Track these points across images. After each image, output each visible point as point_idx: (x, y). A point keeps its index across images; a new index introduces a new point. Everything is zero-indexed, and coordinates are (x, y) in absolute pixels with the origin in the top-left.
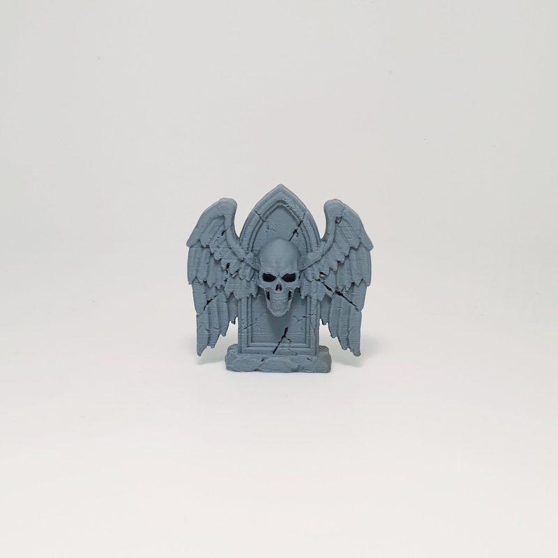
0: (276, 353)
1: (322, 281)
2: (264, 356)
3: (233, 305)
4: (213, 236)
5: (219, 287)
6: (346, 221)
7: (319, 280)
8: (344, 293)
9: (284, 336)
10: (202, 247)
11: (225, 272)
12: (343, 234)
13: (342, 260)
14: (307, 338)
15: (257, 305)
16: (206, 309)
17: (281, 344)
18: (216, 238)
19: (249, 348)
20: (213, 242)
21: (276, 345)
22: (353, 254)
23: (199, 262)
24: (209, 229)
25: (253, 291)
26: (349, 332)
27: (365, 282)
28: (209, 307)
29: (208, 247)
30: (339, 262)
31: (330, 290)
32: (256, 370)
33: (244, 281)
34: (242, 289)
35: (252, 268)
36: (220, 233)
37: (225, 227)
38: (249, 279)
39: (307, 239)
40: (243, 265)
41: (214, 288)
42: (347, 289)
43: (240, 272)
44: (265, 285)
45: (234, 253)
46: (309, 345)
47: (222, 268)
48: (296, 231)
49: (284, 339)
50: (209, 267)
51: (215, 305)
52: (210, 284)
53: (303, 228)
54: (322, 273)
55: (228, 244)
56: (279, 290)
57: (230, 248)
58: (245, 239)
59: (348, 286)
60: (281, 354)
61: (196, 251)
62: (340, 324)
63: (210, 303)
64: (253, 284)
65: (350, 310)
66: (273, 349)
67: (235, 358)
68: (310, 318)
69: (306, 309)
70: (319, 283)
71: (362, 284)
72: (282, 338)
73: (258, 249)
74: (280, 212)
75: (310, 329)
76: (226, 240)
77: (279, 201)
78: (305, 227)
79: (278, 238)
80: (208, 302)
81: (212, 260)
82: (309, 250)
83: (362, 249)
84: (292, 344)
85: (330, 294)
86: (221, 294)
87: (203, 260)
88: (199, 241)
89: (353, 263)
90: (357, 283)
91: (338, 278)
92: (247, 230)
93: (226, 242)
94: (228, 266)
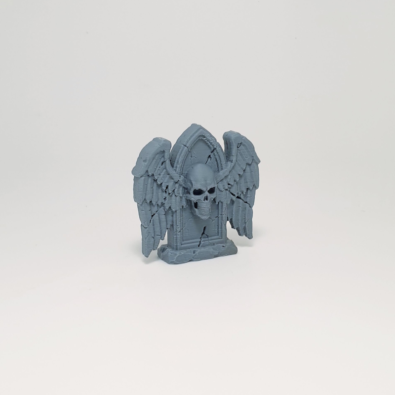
0: (200, 246)
1: (229, 190)
2: (194, 249)
3: (170, 218)
4: (157, 167)
5: (160, 204)
6: (244, 145)
7: (227, 190)
8: (242, 197)
9: (203, 233)
10: (148, 176)
11: (165, 193)
12: (241, 155)
13: (241, 173)
14: (220, 232)
15: (187, 214)
16: (151, 221)
17: (203, 239)
18: (158, 168)
19: (183, 246)
20: (156, 171)
21: (199, 240)
22: (248, 169)
23: (147, 187)
24: (154, 162)
25: (184, 203)
26: (246, 223)
27: (256, 186)
28: (153, 220)
29: (153, 175)
30: (239, 175)
31: (234, 195)
32: (190, 261)
33: (178, 198)
34: (176, 203)
35: (183, 187)
36: (160, 163)
37: (164, 158)
38: (181, 195)
39: (219, 162)
40: (177, 185)
41: (156, 205)
42: (244, 193)
43: (176, 191)
44: (194, 198)
45: (172, 178)
46: (222, 236)
47: (162, 190)
48: (209, 156)
49: (204, 235)
50: (153, 190)
51: (157, 218)
52: (154, 203)
53: (216, 154)
54: (229, 184)
55: (167, 171)
56: (206, 200)
57: (168, 174)
58: (178, 166)
59: (245, 191)
60: (203, 246)
61: (144, 180)
62: (240, 218)
63: (154, 217)
64: (184, 198)
65: (246, 208)
66: (198, 243)
67: (176, 255)
68: (222, 217)
69: (218, 211)
70: (227, 192)
71: (254, 188)
72: (202, 235)
73: (186, 172)
74: (201, 145)
75: (222, 225)
76: (165, 168)
77: (200, 136)
78: (218, 153)
79: (198, 163)
80: (152, 216)
81: (155, 184)
82: (220, 169)
83: (254, 164)
84: (210, 238)
85: (234, 198)
86: (161, 209)
87: (149, 185)
88: (147, 171)
89: (248, 174)
90: (251, 188)
91: (238, 186)
92: (180, 159)
93: (165, 170)
94: (167, 187)
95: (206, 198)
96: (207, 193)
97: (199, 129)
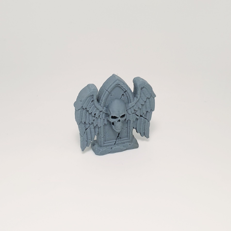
0: (116, 144)
1: (135, 113)
2: (111, 147)
3: (97, 129)
4: (88, 104)
5: (91, 123)
6: (145, 88)
7: (134, 113)
8: (143, 116)
9: (118, 136)
10: (83, 109)
11: (94, 117)
12: (144, 93)
14: (128, 136)
15: (107, 127)
16: (85, 133)
17: (117, 140)
18: (89, 104)
19: (105, 145)
20: (88, 106)
21: (115, 141)
22: (148, 101)
23: (82, 115)
24: (86, 101)
25: (106, 122)
26: (145, 130)
27: (152, 109)
28: (87, 132)
29: (86, 108)
30: (142, 104)
31: (138, 116)
32: (109, 153)
33: (102, 120)
34: (100, 122)
35: (106, 114)
36: (91, 101)
37: (93, 99)
38: (104, 118)
39: (129, 98)
40: (101, 113)
41: (89, 124)
42: (145, 114)
43: (100, 116)
44: (112, 120)
45: (98, 109)
46: (129, 138)
47: (92, 116)
48: (123, 94)
49: (118, 137)
50: (86, 116)
51: (89, 131)
52: (87, 123)
53: (127, 94)
54: (134, 110)
55: (95, 106)
57: (96, 107)
58: (102, 103)
59: (145, 113)
60: (117, 144)
61: (81, 111)
62: (141, 128)
63: (87, 130)
64: (106, 120)
65: (145, 122)
66: (114, 143)
68: (130, 128)
69: (128, 125)
70: (134, 114)
71: (151, 111)
72: (117, 137)
74: (117, 88)
75: (129, 132)
76: (94, 104)
77: (117, 84)
79: (116, 99)
80: (86, 129)
81: (88, 113)
82: (129, 102)
83: (152, 98)
84: (122, 140)
85: (138, 117)
86: (91, 125)
87: (84, 114)
88: (82, 107)
89: (148, 104)
90: (149, 111)
91: (141, 110)
92: (103, 98)
93: (94, 105)
94: (95, 114)
95: (119, 121)
96: (119, 118)
97: (116, 81)
